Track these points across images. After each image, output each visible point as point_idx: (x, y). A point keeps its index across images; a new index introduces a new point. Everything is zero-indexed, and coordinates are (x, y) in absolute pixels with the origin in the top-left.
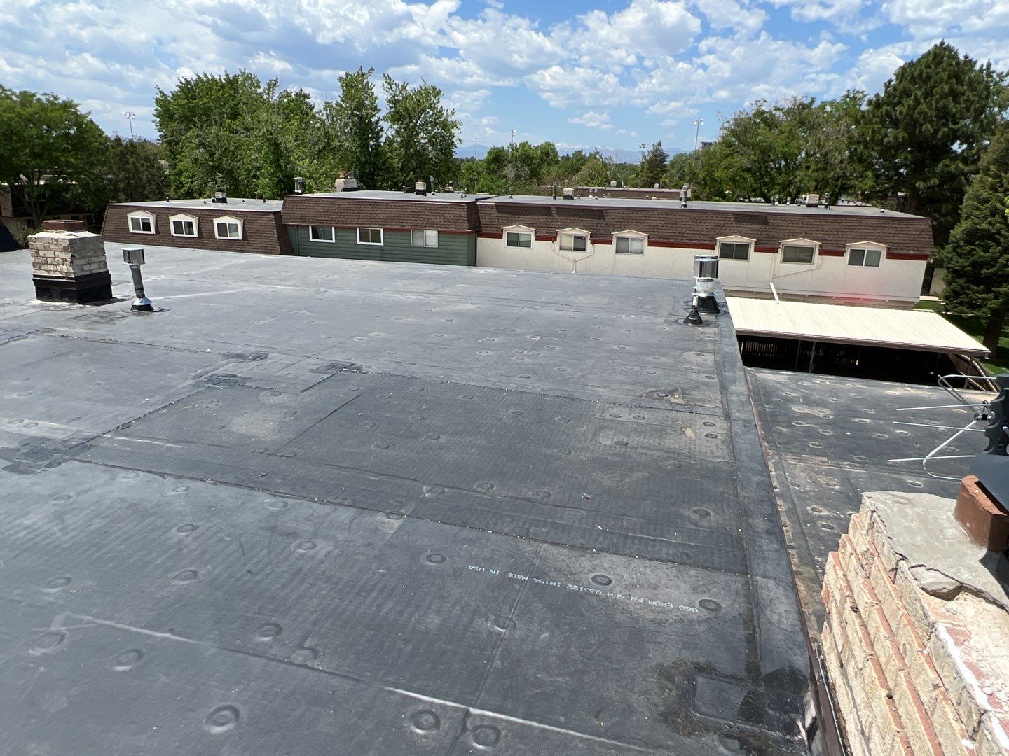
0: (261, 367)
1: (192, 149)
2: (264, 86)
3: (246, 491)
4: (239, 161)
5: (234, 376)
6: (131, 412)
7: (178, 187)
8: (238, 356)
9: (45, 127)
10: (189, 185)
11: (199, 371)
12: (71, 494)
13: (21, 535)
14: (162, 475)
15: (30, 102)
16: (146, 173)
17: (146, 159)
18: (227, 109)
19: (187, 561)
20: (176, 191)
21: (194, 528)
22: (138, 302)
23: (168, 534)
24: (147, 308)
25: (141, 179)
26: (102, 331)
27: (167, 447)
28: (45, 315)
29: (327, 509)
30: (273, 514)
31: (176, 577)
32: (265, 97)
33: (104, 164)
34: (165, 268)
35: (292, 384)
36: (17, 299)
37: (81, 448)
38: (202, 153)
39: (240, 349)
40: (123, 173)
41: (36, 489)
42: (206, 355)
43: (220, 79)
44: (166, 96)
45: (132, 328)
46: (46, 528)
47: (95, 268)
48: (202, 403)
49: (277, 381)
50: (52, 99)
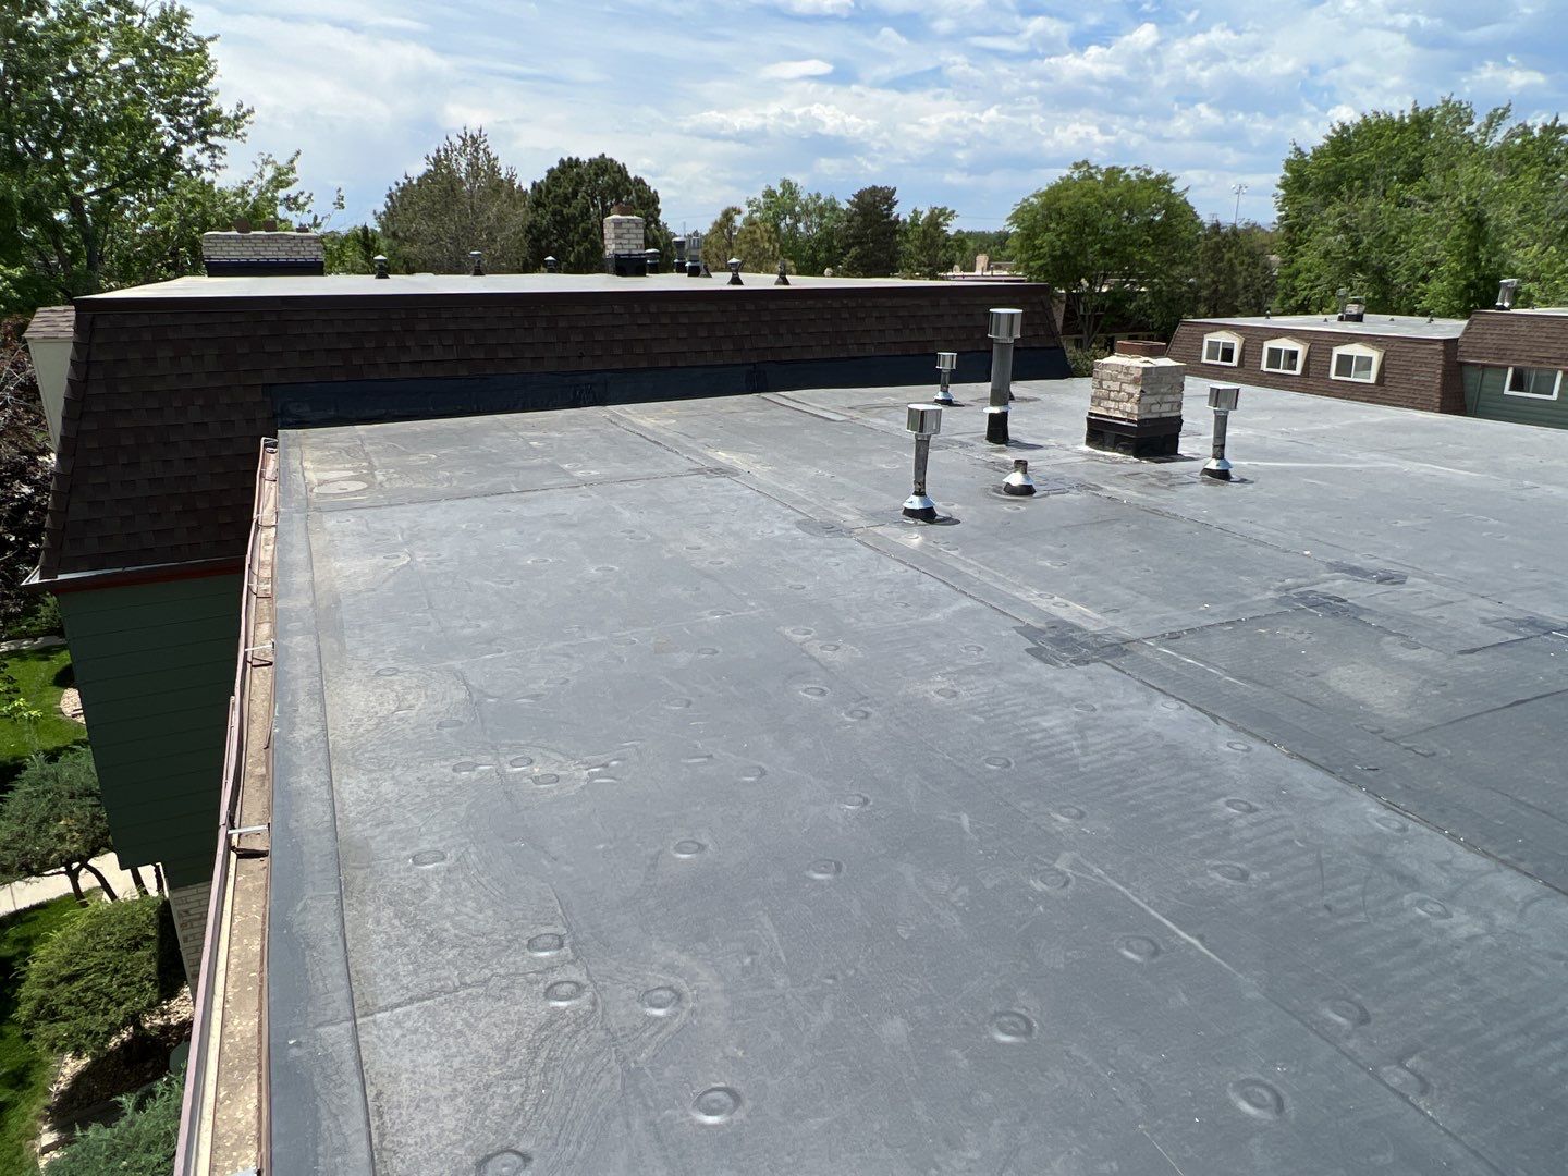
0: (1391, 596)
1: (1327, 235)
2: (1480, 120)
3: (1340, 784)
4: (1401, 252)
5: (1343, 601)
6: (1182, 618)
7: (1288, 297)
8: (1354, 571)
9: (1126, 213)
10: (1305, 293)
11: (1288, 581)
12: (1096, 706)
13: (1037, 736)
14: (1215, 718)
15: (1116, 181)
16: (1244, 274)
17: (1250, 253)
18: (1401, 166)
19: (1235, 851)
20: (1282, 302)
21: (1252, 810)
22: (1213, 465)
23: (1213, 803)
24: (1223, 475)
25: (1234, 284)
26: (1159, 498)
27: (1226, 681)
28: (1093, 465)
29: (1482, 863)
30: (1379, 835)
31: (1216, 868)
32: (1477, 139)
33: (1188, 262)
34: (1254, 419)
35: (1443, 637)
36: (1062, 442)
37: (1114, 650)
38: (1341, 242)
39: (1358, 560)
40: (1212, 275)
41: (1059, 687)
42: (1302, 558)
43: (1402, 118)
44: (1302, 154)
45: (1199, 500)
46: (1064, 738)
47: (1165, 411)
48: (1287, 630)
49: (1416, 625)
50: (1143, 174)
